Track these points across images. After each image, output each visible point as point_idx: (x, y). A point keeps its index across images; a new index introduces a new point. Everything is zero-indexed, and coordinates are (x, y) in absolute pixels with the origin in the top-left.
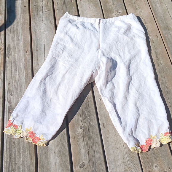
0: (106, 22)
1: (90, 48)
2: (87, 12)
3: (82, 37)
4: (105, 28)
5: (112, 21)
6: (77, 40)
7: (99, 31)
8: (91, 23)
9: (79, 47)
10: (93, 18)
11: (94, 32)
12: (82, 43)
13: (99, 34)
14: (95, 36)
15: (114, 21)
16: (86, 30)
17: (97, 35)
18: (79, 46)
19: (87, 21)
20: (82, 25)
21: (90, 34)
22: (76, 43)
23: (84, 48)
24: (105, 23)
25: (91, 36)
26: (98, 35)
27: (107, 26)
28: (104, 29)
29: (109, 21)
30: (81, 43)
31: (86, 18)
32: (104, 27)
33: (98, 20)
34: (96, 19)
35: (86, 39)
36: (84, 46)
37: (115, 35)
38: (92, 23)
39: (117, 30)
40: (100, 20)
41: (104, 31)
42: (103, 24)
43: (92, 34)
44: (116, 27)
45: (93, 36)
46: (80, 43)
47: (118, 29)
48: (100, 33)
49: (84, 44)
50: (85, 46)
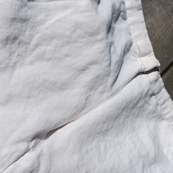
0: (156, 92)
1: (29, 97)
2: (158, 9)
3: (68, 33)
4: (138, 102)
5: (165, 112)
6: (41, 17)
7: (118, 91)
8: (131, 44)
9: (11, 40)
10: (149, 42)
11: (108, 75)
12: (37, 45)
13: (106, 95)
14: (92, 86)
15: (168, 116)
16: (100, 37)
17: (100, 89)
18: (15, 38)
19: (133, 23)
20: (113, 14)
21: (93, 63)
22: (25, 20)
23: (15, 65)
24: (150, 92)
25: (84, 69)
26: (103, 92)
27: (146, 105)
28: (131, 105)
29: (161, 102)
30: (34, 42)
31: (139, 16)
32: (139, 99)
33: (152, 61)
34: (153, 53)
35: (67, 56)
36: (29, 59)
37: (131, 162)
38: (133, 47)
39: (148, 155)
40: (155, 69)
41: (124, 109)
42: (146, 90)
43: (95, 71)
44: (155, 139)
45: (87, 77)
46: (31, 37)
47: (152, 155)
48: (113, 95)
49: (41, 58)
50: (32, 63)
